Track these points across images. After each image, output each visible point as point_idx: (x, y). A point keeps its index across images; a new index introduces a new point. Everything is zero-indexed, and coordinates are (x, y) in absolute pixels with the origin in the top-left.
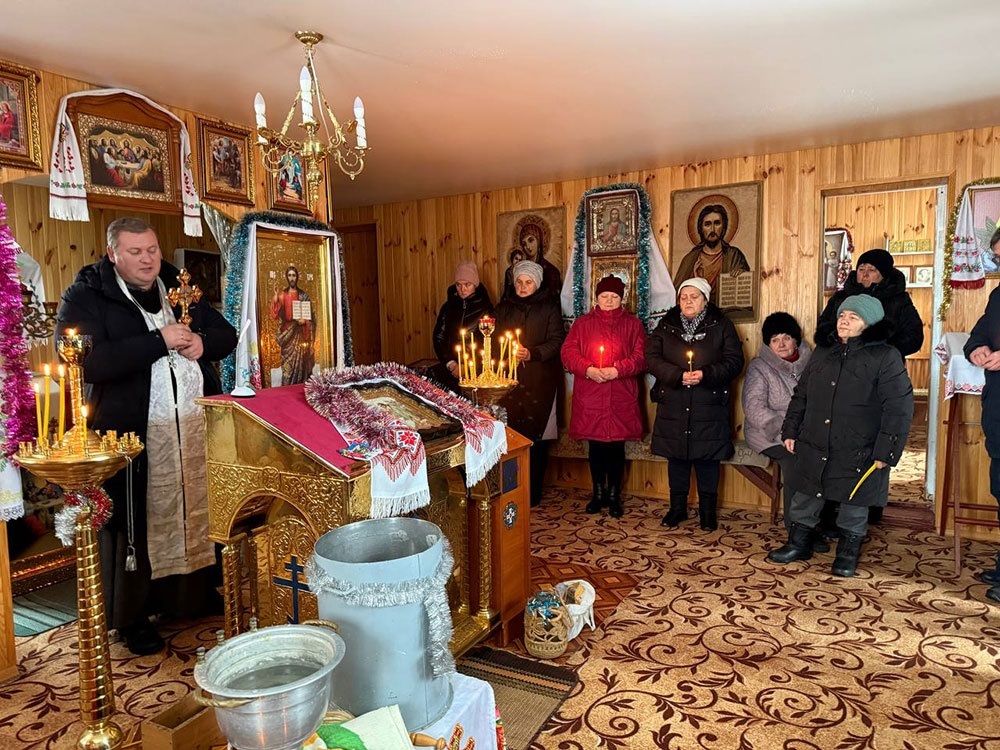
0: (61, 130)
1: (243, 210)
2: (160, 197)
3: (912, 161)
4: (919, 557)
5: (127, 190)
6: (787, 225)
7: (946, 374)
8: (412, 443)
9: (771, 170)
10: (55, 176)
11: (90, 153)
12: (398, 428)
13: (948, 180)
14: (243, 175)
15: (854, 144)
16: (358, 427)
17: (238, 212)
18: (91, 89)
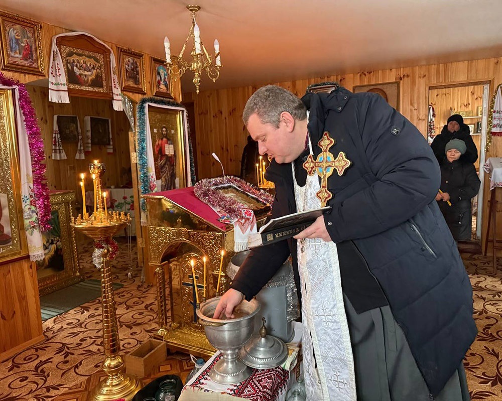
0: (54, 54)
1: (140, 96)
2: (101, 90)
3: (473, 72)
4: (477, 266)
5: (86, 86)
6: (412, 104)
7: (491, 178)
8: (250, 215)
9: (404, 76)
10: (52, 79)
11: (67, 66)
12: (243, 209)
13: (490, 82)
14: (140, 77)
15: (445, 64)
16: (223, 208)
17: (138, 97)
18: (66, 32)
